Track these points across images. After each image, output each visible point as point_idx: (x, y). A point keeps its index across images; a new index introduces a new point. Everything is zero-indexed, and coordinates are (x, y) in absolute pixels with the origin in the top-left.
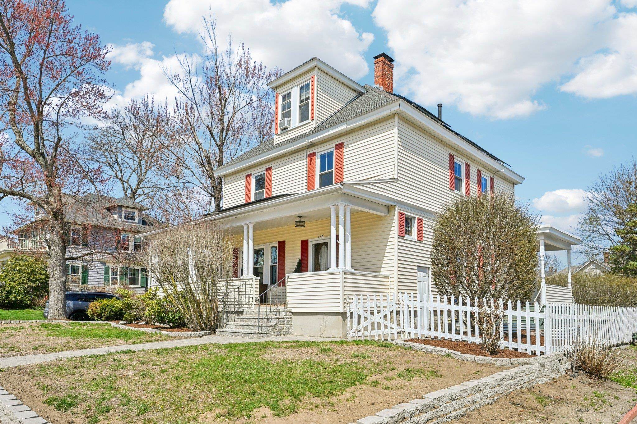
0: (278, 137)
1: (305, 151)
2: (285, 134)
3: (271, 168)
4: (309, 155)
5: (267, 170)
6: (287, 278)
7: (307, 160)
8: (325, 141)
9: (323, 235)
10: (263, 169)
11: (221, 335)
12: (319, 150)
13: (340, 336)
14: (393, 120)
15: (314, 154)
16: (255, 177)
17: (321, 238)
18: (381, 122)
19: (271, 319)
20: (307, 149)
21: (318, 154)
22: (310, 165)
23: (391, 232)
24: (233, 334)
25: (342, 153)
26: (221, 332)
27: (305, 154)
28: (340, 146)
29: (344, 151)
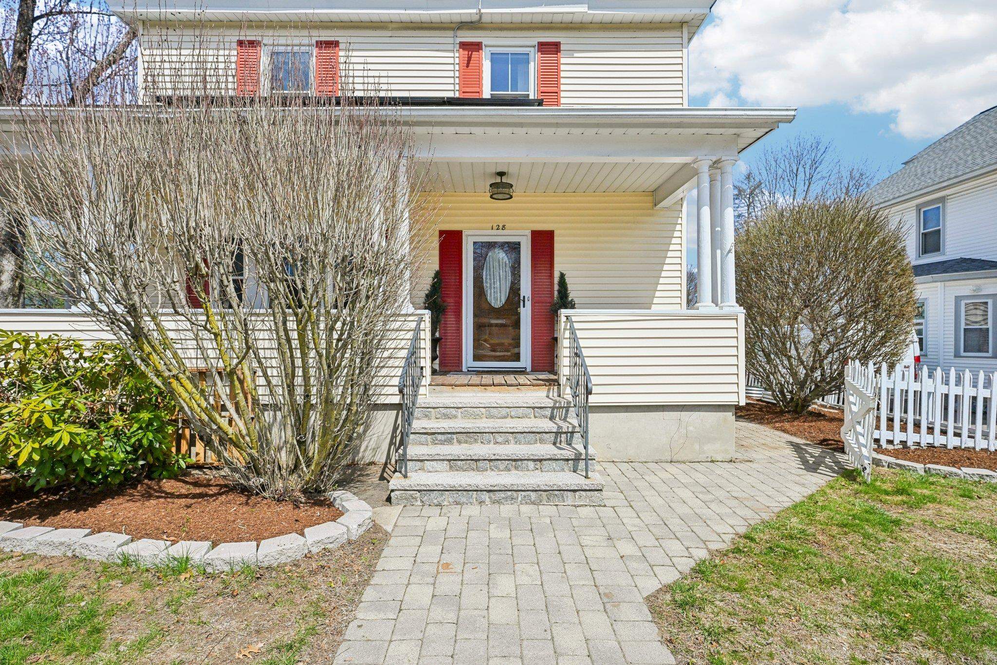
1: (450, 33)
3: (333, 44)
4: (464, 45)
5: (320, 44)
6: (563, 319)
7: (457, 55)
8: (509, 26)
9: (504, 226)
10: (302, 41)
11: (419, 503)
12: (491, 42)
13: (728, 458)
14: (679, 34)
15: (477, 47)
16: (273, 53)
17: (501, 232)
18: (651, 29)
19: (572, 433)
20: (453, 29)
21: (488, 49)
22: (467, 66)
23: (674, 241)
24: (485, 496)
25: (558, 64)
26: (419, 491)
27: (451, 40)
28: (551, 48)
29: (563, 61)
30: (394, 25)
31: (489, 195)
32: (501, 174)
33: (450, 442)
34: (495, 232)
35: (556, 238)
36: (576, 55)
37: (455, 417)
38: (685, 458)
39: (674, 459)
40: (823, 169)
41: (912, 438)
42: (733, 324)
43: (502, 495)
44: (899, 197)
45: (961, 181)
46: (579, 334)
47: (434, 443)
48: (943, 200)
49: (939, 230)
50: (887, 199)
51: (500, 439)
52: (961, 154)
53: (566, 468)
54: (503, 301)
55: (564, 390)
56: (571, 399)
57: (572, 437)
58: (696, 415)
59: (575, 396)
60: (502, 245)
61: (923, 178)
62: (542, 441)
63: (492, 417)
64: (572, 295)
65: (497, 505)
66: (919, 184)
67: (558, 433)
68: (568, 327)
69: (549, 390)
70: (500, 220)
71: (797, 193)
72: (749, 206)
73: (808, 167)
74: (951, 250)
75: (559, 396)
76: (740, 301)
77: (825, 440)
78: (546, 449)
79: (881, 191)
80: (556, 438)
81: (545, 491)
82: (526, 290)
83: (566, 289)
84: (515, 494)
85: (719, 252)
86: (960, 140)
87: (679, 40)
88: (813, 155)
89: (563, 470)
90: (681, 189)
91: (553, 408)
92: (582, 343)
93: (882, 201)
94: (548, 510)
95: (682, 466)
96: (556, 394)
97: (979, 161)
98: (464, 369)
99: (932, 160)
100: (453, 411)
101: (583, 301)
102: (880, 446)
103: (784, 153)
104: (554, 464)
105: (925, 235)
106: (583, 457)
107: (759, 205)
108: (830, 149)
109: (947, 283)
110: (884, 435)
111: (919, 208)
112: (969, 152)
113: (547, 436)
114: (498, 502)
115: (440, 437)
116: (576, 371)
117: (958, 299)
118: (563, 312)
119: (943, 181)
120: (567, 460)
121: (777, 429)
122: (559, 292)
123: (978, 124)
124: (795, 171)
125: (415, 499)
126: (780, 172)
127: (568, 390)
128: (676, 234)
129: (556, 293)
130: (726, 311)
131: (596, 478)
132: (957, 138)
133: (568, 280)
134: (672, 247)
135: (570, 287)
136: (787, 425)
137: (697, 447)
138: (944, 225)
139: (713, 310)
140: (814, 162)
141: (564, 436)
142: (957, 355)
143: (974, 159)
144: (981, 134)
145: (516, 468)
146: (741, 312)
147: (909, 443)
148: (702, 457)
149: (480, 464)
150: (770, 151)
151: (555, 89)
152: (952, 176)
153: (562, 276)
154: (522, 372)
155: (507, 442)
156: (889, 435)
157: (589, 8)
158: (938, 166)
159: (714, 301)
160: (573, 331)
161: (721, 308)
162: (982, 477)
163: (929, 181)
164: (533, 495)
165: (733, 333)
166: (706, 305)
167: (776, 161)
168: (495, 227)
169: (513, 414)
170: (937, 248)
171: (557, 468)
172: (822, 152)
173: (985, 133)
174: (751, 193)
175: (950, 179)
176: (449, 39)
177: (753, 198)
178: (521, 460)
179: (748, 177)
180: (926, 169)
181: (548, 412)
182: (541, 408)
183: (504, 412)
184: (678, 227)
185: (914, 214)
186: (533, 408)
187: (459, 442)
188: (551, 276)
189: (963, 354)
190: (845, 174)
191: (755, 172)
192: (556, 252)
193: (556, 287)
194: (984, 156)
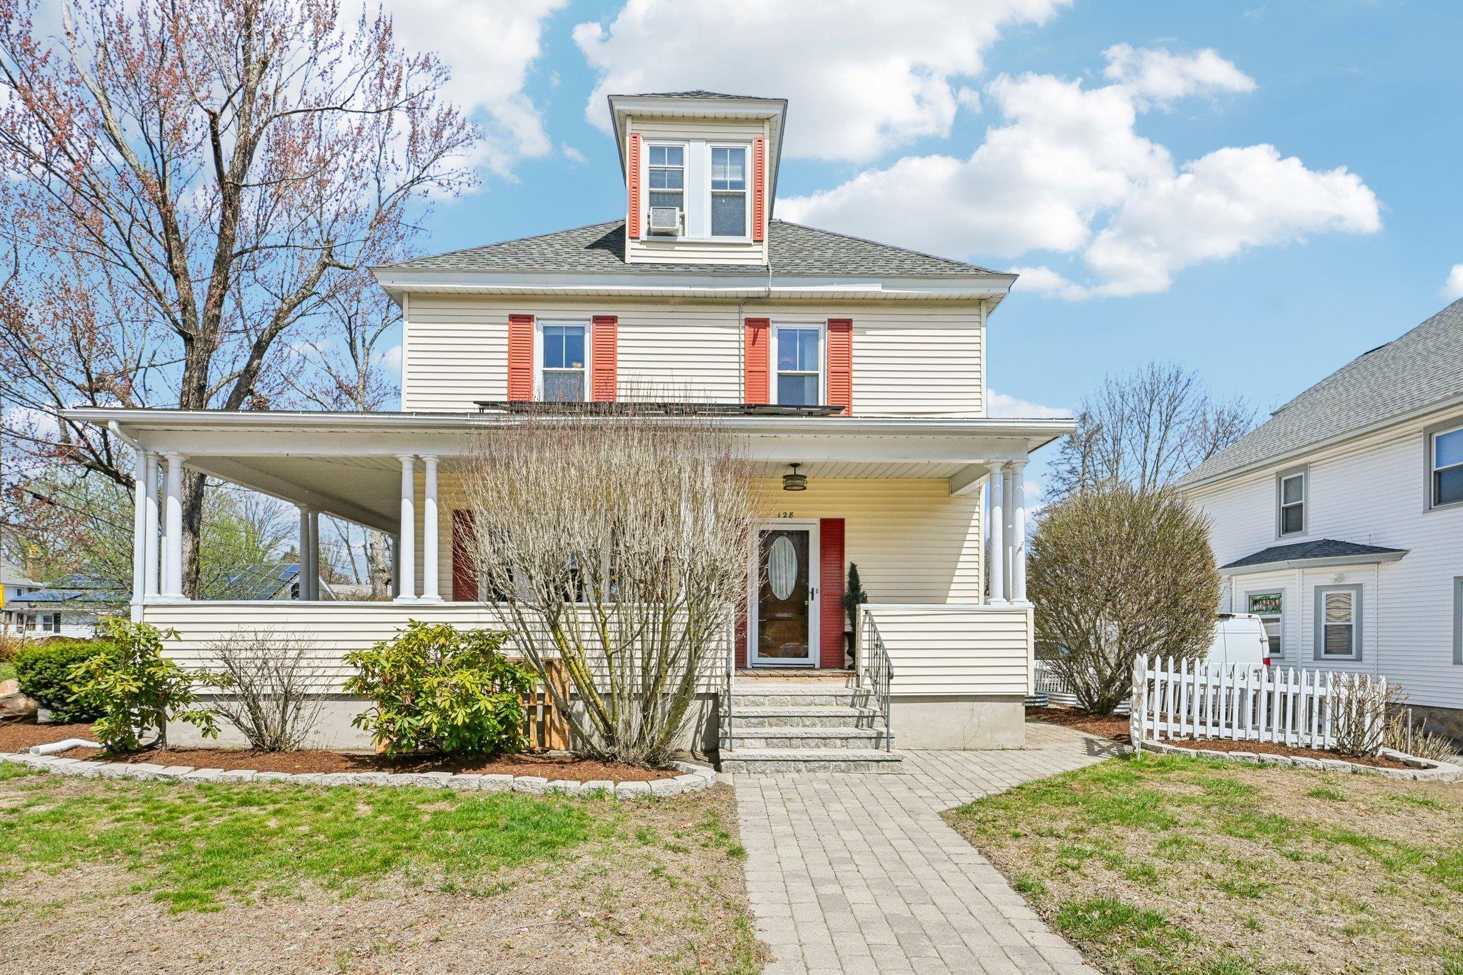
0: (638, 246)
1: (736, 309)
2: (668, 247)
3: (612, 320)
4: (749, 322)
5: (598, 320)
6: (863, 613)
7: (743, 332)
8: (797, 301)
9: (791, 514)
10: (581, 316)
11: (745, 771)
12: (781, 319)
13: (1018, 745)
14: (976, 311)
15: (764, 323)
16: (545, 328)
17: (788, 520)
18: (947, 306)
19: (873, 717)
20: (739, 304)
21: (775, 325)
22: (753, 344)
23: (971, 530)
24: (802, 765)
25: (849, 342)
26: (745, 761)
27: (736, 316)
28: (841, 326)
29: (855, 338)
30: (676, 300)
31: (782, 486)
32: (795, 465)
33: (762, 724)
34: (782, 520)
35: (846, 527)
36: (868, 333)
37: (763, 704)
38: (978, 747)
39: (968, 747)
40: (1185, 410)
41: (1198, 730)
42: (1022, 618)
43: (816, 764)
44: (1256, 462)
45: (1323, 447)
46: (879, 627)
47: (747, 726)
48: (1305, 467)
49: (1301, 505)
50: (1242, 464)
51: (807, 722)
52: (1328, 411)
53: (869, 745)
54: (789, 593)
55: (863, 680)
56: (871, 688)
57: (873, 721)
58: (987, 705)
59: (875, 683)
60: (790, 534)
61: (1284, 440)
62: (845, 724)
63: (797, 704)
64: (864, 587)
65: (812, 773)
66: (1279, 446)
67: (860, 717)
68: (867, 621)
69: (848, 682)
70: (788, 508)
71: (1150, 440)
72: (1084, 457)
73: (1164, 404)
74: (1314, 530)
75: (858, 686)
76: (1030, 595)
77: (1119, 735)
78: (851, 731)
79: (1238, 452)
80: (858, 721)
81: (853, 761)
82: (814, 581)
83: (858, 581)
84: (827, 764)
85: (1010, 549)
86: (1332, 391)
87: (977, 318)
88: (1172, 388)
89: (866, 747)
90: (977, 481)
91: (854, 696)
92: (883, 636)
93: (1237, 465)
94: (855, 776)
95: (975, 752)
96: (854, 685)
97: (1343, 423)
98: (749, 666)
99: (1299, 415)
100: (761, 699)
101: (874, 593)
102: (1167, 738)
103: (1134, 385)
104: (858, 742)
105: (1286, 510)
106: (885, 735)
107: (1100, 457)
108: (1195, 382)
109: (1306, 571)
110: (1172, 727)
111: (1279, 476)
112: (1336, 409)
113: (851, 719)
114: (813, 771)
115: (753, 720)
116: (876, 662)
117: (1318, 590)
118: (863, 606)
119: (1304, 446)
120: (870, 738)
121: (1078, 729)
122: (850, 583)
123: (1355, 372)
124: (1147, 410)
125: (742, 767)
126: (1127, 412)
127: (868, 681)
128: (973, 523)
129: (846, 585)
130: (1016, 606)
131: (895, 752)
132: (1330, 388)
133: (859, 572)
134: (969, 537)
135: (861, 579)
136: (1088, 725)
137: (988, 735)
138: (1306, 501)
139: (1005, 605)
140: (1173, 398)
141: (865, 720)
142: (1317, 658)
143: (1339, 420)
144: (1354, 386)
145: (825, 745)
146: (1030, 606)
147: (1196, 735)
148: (993, 746)
149: (794, 742)
150: (1114, 381)
151: (846, 369)
152: (1314, 439)
153: (853, 567)
154: (812, 668)
155: (814, 725)
156: (1176, 727)
157: (883, 287)
158: (1303, 425)
159: (1006, 596)
160: (872, 624)
161: (1012, 603)
162: (1244, 758)
163: (1290, 444)
164: (843, 765)
165: (1023, 627)
166: (998, 601)
167: (1122, 397)
168: (782, 515)
169: (817, 701)
170: (1299, 527)
171: (861, 745)
172: (1183, 385)
173: (1358, 385)
174: (1088, 440)
175: (1310, 444)
176: (732, 314)
177: (1090, 446)
178: (830, 738)
179: (1084, 418)
180: (1290, 427)
181: (849, 700)
182: (842, 696)
183: (808, 699)
184: (976, 516)
185: (1273, 483)
186: (836, 696)
187: (771, 725)
188: (842, 567)
189: (1323, 656)
190: (1211, 417)
191: (1094, 412)
192: (846, 541)
193: (847, 579)
194: (1349, 418)
